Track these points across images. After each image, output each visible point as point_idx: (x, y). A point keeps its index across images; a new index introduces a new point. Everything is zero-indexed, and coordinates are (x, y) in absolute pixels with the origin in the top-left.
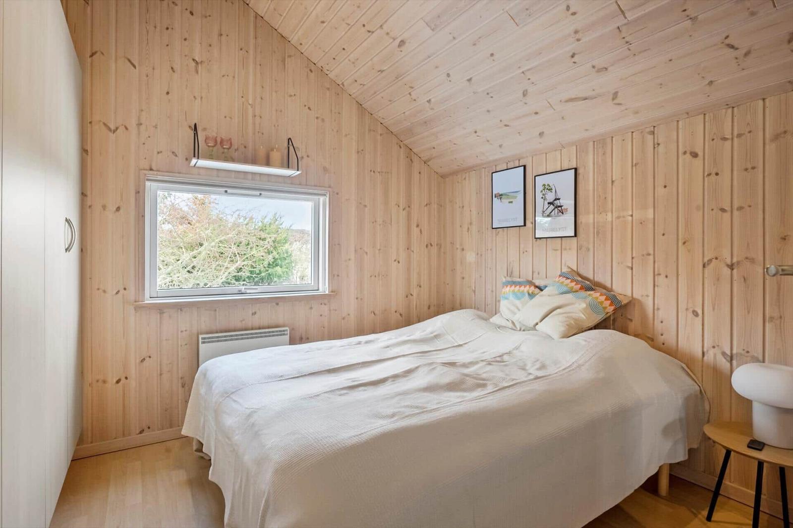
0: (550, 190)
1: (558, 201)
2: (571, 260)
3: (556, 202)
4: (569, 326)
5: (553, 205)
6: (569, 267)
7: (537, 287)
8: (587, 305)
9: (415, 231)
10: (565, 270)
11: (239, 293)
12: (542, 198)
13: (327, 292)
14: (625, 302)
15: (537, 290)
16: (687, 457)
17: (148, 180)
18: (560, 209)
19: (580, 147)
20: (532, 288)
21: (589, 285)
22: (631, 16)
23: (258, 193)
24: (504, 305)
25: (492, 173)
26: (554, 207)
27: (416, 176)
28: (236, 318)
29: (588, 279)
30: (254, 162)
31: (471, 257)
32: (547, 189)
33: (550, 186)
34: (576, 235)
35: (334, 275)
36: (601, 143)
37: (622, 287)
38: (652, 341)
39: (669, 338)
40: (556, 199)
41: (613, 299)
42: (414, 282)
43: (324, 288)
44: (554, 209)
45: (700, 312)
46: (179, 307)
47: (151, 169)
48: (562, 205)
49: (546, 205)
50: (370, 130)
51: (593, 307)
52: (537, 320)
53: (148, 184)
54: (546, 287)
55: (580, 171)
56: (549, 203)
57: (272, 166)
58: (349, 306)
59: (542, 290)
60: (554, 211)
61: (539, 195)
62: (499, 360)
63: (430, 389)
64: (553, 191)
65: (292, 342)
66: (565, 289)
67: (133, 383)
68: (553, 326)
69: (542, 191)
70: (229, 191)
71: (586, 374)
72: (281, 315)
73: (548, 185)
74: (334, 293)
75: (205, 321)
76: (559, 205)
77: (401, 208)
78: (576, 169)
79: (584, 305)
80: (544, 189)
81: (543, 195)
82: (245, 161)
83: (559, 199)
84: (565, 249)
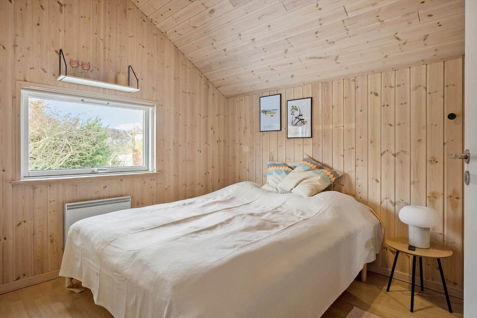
0: (297, 109)
1: (301, 116)
2: (309, 151)
3: (300, 117)
4: (312, 189)
5: (298, 119)
6: (308, 156)
7: (289, 167)
8: (321, 177)
9: (210, 132)
10: (305, 157)
11: (92, 172)
12: (292, 114)
13: (155, 172)
14: (340, 175)
15: (290, 169)
16: (375, 259)
17: (23, 88)
18: (303, 121)
19: (314, 85)
20: (287, 168)
21: (321, 166)
22: (350, 15)
23: (106, 102)
24: (270, 179)
25: (260, 97)
26: (298, 120)
27: (211, 96)
28: (91, 191)
29: (320, 163)
30: (106, 80)
31: (246, 149)
32: (295, 109)
33: (296, 107)
34: (312, 137)
35: (160, 160)
36: (326, 84)
37: (339, 167)
38: (354, 196)
39: (363, 195)
40: (300, 115)
41: (334, 173)
42: (210, 165)
43: (153, 168)
44: (299, 121)
45: (379, 180)
46: (49, 184)
47: (25, 81)
48: (303, 119)
49: (294, 119)
50: (182, 65)
51: (324, 178)
52: (293, 187)
53: (22, 91)
54: (295, 167)
55: (314, 99)
56: (295, 118)
57: (118, 84)
58: (170, 181)
59: (293, 169)
60: (299, 122)
61: (290, 112)
62: (275, 211)
63: (247, 229)
64: (298, 110)
65: (132, 206)
66: (307, 168)
67: (11, 242)
68: (303, 190)
69: (291, 110)
70: (85, 100)
71: (328, 217)
72: (125, 187)
73: (295, 106)
74: (160, 172)
75: (69, 193)
76: (302, 118)
77: (202, 116)
78: (312, 98)
79: (319, 177)
80: (293, 109)
81: (292, 112)
82: (98, 79)
83: (302, 115)
84: (305, 145)
